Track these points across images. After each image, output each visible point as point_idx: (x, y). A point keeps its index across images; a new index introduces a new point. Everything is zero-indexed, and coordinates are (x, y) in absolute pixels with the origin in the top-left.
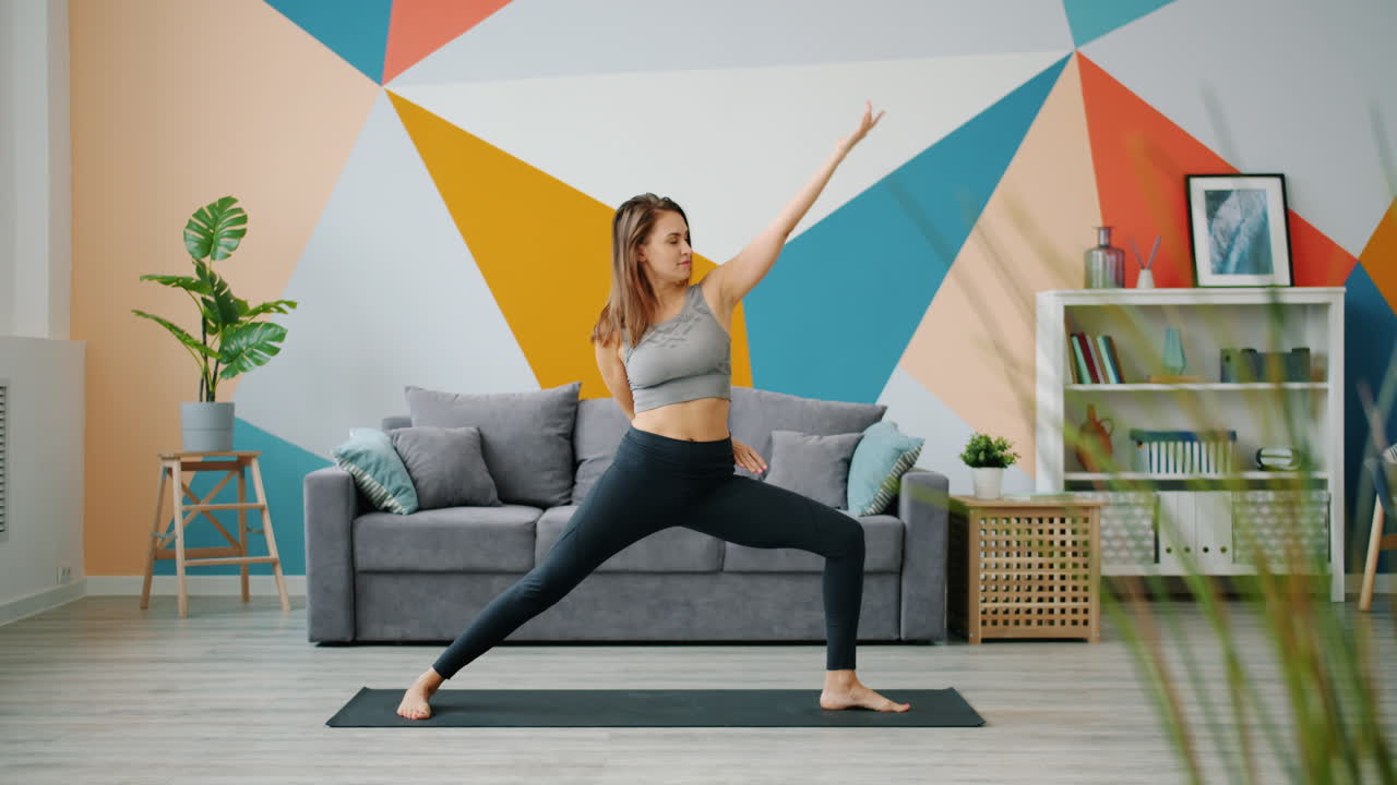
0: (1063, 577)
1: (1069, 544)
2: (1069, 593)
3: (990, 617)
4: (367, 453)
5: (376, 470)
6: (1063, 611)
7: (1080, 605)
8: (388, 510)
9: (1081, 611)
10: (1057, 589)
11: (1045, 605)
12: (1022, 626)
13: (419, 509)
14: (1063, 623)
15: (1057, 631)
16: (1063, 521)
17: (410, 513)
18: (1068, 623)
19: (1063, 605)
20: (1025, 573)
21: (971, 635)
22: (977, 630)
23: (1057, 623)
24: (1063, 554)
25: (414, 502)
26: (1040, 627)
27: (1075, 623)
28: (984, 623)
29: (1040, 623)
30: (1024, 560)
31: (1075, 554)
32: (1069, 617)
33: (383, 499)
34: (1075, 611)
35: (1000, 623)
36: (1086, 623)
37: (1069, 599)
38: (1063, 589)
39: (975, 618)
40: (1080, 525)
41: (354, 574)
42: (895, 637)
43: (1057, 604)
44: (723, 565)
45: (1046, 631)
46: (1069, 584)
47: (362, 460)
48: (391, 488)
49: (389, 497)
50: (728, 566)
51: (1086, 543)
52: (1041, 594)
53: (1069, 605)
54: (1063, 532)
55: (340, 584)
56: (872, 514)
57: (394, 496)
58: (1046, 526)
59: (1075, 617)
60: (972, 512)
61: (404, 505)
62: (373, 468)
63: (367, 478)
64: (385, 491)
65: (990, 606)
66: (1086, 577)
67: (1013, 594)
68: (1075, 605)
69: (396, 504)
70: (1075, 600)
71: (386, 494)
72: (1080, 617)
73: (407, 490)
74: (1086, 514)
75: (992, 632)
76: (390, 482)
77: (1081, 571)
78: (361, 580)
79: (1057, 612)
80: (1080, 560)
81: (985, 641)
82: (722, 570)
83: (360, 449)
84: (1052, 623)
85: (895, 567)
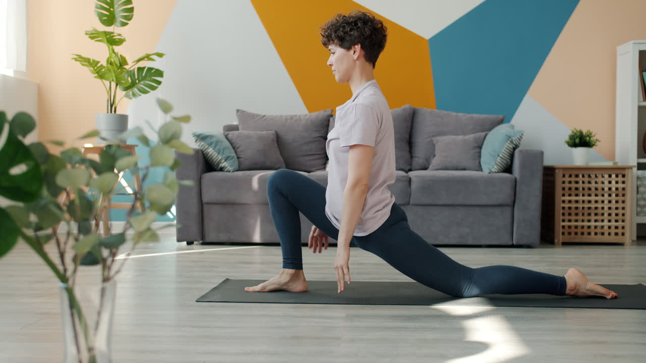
0: (610, 208)
1: (614, 189)
2: (613, 217)
3: (567, 230)
4: (211, 137)
5: (216, 146)
6: (610, 227)
7: (620, 224)
8: (221, 169)
9: (620, 228)
10: (606, 215)
11: (599, 224)
12: (586, 236)
13: (239, 170)
14: (609, 234)
15: (606, 238)
16: (610, 176)
17: (233, 172)
18: (613, 234)
19: (610, 224)
20: (586, 205)
21: (556, 241)
22: (559, 238)
23: (606, 234)
24: (610, 195)
25: (236, 166)
26: (596, 237)
27: (616, 234)
28: (563, 234)
29: (596, 234)
30: (586, 198)
31: (617, 195)
32: (613, 231)
33: (218, 164)
34: (616, 227)
35: (573, 234)
36: (623, 234)
37: (613, 221)
38: (610, 215)
39: (559, 230)
40: (620, 179)
41: (201, 204)
42: (510, 243)
43: (606, 223)
44: (409, 201)
45: (599, 239)
46: (614, 212)
47: (209, 140)
48: (224, 156)
49: (223, 161)
50: (412, 201)
51: (624, 189)
52: (597, 218)
53: (613, 224)
54: (610, 182)
55: (194, 209)
56: (496, 172)
57: (226, 160)
58: (600, 179)
59: (617, 231)
60: (557, 171)
61: (230, 166)
62: (213, 145)
63: (210, 151)
64: (220, 158)
65: (566, 224)
66: (623, 208)
67: (580, 217)
68: (616, 224)
69: (227, 165)
70: (616, 221)
71: (221, 159)
72: (620, 231)
73: (233, 157)
74: (623, 172)
75: (567, 239)
76: (223, 154)
77: (620, 205)
78: (206, 208)
79: (606, 228)
80: (620, 198)
81: (565, 244)
82: (409, 204)
83: (208, 134)
84: (603, 234)
85: (509, 201)
